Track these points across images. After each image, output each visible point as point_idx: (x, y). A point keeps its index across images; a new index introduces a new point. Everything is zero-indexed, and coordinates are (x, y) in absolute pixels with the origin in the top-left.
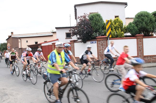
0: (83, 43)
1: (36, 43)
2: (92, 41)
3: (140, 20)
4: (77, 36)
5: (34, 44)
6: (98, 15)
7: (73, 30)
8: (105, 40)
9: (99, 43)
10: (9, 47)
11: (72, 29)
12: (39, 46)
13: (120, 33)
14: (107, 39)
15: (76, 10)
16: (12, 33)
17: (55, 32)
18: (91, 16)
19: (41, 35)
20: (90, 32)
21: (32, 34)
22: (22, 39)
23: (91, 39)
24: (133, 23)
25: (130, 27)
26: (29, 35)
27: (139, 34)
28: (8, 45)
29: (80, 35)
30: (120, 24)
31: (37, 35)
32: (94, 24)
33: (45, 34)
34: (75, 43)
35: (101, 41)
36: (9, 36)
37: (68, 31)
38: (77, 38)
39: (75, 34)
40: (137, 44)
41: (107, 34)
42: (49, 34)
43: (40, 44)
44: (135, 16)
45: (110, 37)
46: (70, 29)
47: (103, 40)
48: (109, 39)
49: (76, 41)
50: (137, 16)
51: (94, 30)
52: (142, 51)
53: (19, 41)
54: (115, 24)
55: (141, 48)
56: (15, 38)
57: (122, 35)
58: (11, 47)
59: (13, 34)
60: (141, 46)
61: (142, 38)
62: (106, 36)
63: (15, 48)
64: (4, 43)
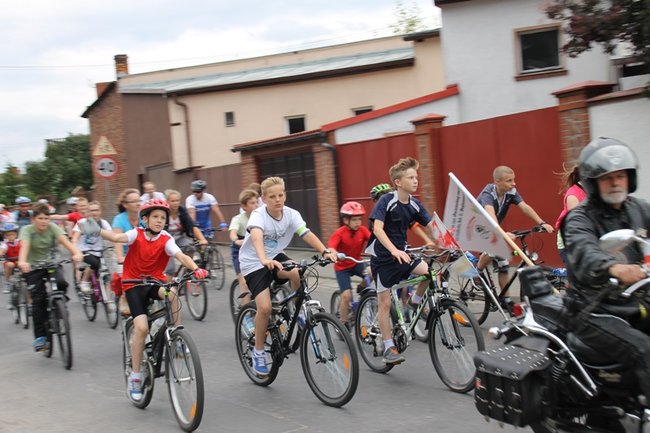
1: (296, 124)
4: (610, 50)
5: (282, 131)
10: (106, 161)
12: (316, 149)
16: (121, 61)
17: (434, 35)
19: (329, 60)
22: (192, 103)
28: (97, 152)
29: (638, 41)
31: (301, 65)
33: (358, 56)
34: (593, 110)
36: (98, 86)
37: (532, 17)
38: (616, 62)
39: (591, 32)
42: (388, 52)
43: (326, 135)
49: (607, 88)
53: (175, 114)
58: (124, 165)
59: (125, 68)
63: (148, 169)
64: (67, 139)
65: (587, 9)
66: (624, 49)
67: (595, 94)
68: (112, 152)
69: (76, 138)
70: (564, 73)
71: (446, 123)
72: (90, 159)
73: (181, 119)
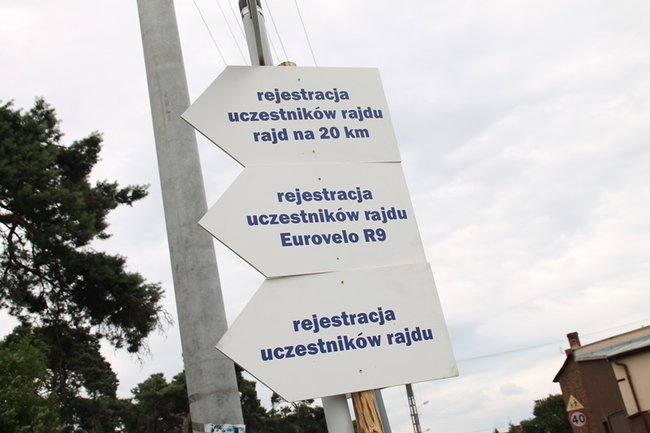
10: (577, 414)
16: (573, 337)
28: (569, 409)
53: (619, 373)
56: (595, 365)
58: (591, 416)
59: (578, 342)
63: (608, 418)
64: (548, 399)
68: (581, 406)
69: (555, 397)
72: (567, 414)
73: (624, 376)
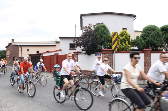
0: (87, 55)
1: (38, 52)
2: (97, 53)
3: (147, 34)
4: (81, 47)
5: (36, 53)
6: (104, 27)
7: (78, 40)
8: (110, 53)
9: (104, 56)
10: (8, 54)
11: (76, 39)
12: (40, 56)
13: (126, 46)
14: (113, 52)
15: (82, 19)
16: (13, 40)
17: (59, 42)
18: (97, 27)
19: (44, 44)
20: (95, 44)
21: (34, 43)
22: (23, 48)
23: (96, 52)
24: (140, 37)
25: (137, 40)
26: (31, 43)
27: (147, 48)
28: (7, 53)
29: (84, 47)
30: (127, 36)
31: (40, 44)
32: (99, 35)
33: (48, 44)
34: (78, 55)
35: (107, 54)
36: (9, 43)
37: (71, 42)
38: (81, 49)
39: (79, 45)
40: (144, 59)
41: (114, 47)
42: (52, 44)
43: (42, 54)
44: (143, 30)
45: (116, 50)
46: (75, 39)
47: (109, 53)
48: (115, 53)
49: (80, 52)
50: (145, 30)
51: (100, 42)
52: (149, 66)
54: (122, 36)
55: (149, 64)
56: (16, 46)
57: (128, 48)
58: (11, 55)
59: (13, 41)
60: (149, 62)
61: (150, 53)
62: (112, 49)
63: (14, 56)
64: (3, 51)
65: (78, 42)
66: (82, 48)
67: (79, 53)
70: (76, 50)
71: (59, 55)
72: (6, 54)
73: (21, 50)
